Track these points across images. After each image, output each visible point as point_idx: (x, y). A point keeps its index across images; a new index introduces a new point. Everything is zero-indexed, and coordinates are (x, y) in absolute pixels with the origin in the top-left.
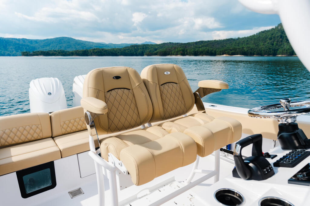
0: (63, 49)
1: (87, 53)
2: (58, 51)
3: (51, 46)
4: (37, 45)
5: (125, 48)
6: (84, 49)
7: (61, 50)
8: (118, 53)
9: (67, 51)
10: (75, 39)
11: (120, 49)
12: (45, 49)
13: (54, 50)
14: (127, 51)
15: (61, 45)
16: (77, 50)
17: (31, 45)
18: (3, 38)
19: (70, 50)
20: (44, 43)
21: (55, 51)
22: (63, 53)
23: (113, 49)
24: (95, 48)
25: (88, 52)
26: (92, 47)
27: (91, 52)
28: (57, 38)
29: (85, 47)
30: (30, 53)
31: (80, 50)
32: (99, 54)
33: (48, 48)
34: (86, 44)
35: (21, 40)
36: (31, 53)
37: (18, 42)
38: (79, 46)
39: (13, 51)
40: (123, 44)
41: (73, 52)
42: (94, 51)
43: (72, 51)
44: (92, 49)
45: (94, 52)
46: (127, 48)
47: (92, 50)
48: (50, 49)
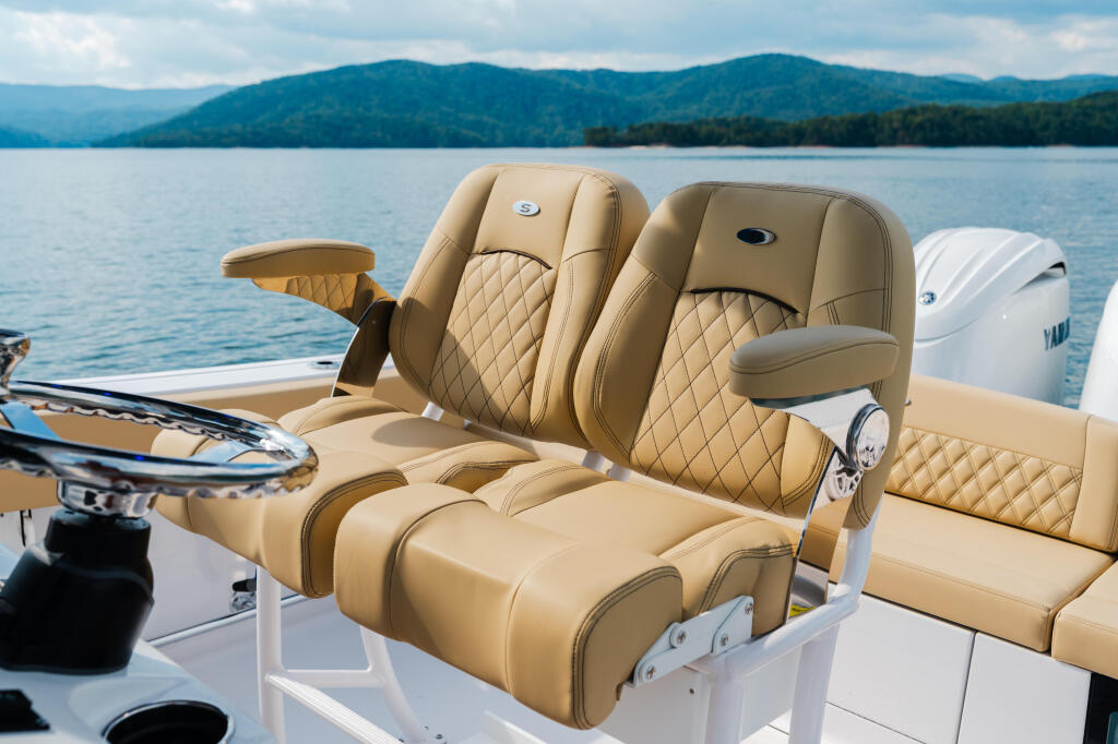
0: (757, 112)
1: (872, 130)
2: (737, 121)
3: (707, 98)
4: (650, 95)
5: (1087, 103)
6: (860, 114)
7: (748, 119)
8: (1046, 127)
9: (775, 124)
10: (818, 64)
11: (1058, 110)
12: (680, 112)
13: (721, 117)
14: (1097, 120)
15: (750, 94)
16: (825, 119)
17: (628, 98)
18: (527, 70)
19: (790, 117)
20: (679, 84)
21: (723, 122)
22: (759, 134)
23: (1018, 108)
24: (917, 103)
25: (875, 124)
26: (900, 97)
27: (896, 125)
28: (739, 62)
29: (867, 97)
30: (619, 134)
31: (836, 118)
32: (936, 134)
33: (695, 107)
34: (870, 85)
35: (590, 77)
36: (623, 132)
37: (578, 86)
38: (833, 98)
39: (555, 126)
40: (1081, 79)
41: (804, 125)
42: (910, 118)
43: (797, 123)
44: (898, 112)
45: (906, 127)
46: (1100, 102)
47: (900, 116)
48: (702, 116)
